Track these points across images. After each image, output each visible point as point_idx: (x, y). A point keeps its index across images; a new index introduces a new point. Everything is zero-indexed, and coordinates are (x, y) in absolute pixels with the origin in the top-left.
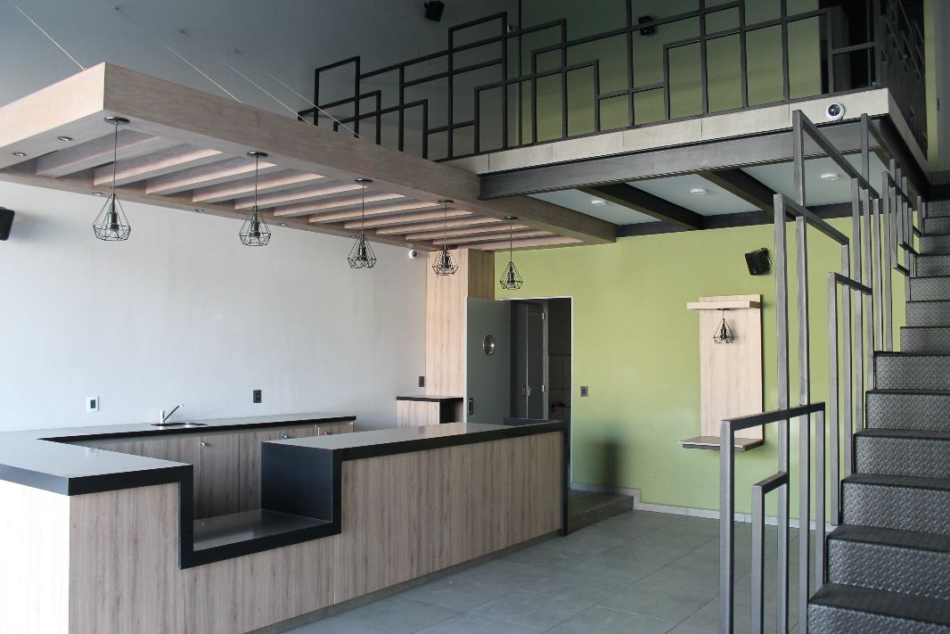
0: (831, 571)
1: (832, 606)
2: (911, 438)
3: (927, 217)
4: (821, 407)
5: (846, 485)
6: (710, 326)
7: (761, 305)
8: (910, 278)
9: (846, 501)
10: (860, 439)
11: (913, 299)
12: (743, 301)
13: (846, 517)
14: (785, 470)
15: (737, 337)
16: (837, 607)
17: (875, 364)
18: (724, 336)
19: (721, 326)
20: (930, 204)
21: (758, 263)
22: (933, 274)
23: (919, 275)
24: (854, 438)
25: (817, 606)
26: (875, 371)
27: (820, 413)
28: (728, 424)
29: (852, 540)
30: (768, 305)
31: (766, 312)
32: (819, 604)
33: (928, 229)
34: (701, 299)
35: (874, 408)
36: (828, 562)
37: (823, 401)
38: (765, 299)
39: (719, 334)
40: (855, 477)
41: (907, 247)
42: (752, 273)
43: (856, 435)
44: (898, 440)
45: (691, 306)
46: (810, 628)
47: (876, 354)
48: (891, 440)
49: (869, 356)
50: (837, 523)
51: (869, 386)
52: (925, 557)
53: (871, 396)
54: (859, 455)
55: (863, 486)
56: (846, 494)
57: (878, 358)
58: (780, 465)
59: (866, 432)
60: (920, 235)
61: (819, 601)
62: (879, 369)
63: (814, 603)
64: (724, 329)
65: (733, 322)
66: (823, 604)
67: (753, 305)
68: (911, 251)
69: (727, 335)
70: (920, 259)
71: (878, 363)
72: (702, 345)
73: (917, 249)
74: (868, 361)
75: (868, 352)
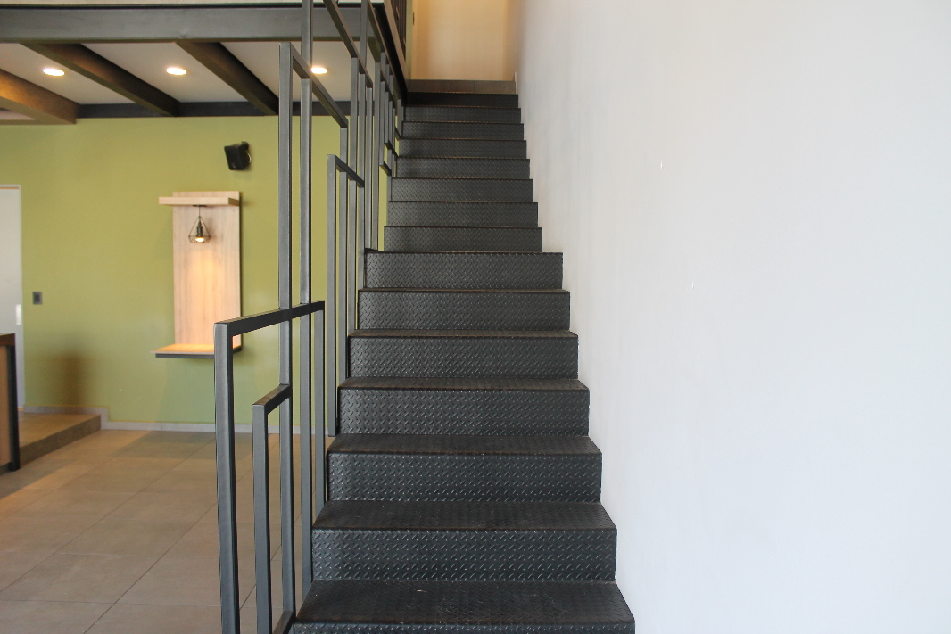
0: (332, 488)
1: (337, 529)
2: (405, 337)
3: (405, 121)
4: (320, 306)
5: (344, 392)
6: (185, 224)
7: (239, 203)
8: (392, 178)
9: (344, 409)
10: (354, 341)
11: (394, 199)
12: (222, 198)
13: (344, 426)
14: (287, 382)
15: (215, 237)
16: (343, 529)
17: (365, 262)
18: (200, 234)
19: (197, 225)
20: (408, 109)
21: (238, 158)
22: (412, 175)
23: (399, 176)
24: (348, 340)
25: (321, 531)
26: (365, 268)
27: (319, 313)
28: (225, 327)
29: (353, 452)
30: (247, 204)
31: (245, 210)
32: (324, 529)
33: (406, 133)
34: (175, 193)
35: (366, 308)
36: (328, 479)
37: (322, 299)
38: (245, 197)
39: (194, 232)
40: (350, 382)
41: (390, 146)
42: (231, 168)
43: (350, 337)
44: (392, 341)
45: (164, 200)
46: (315, 556)
47: (367, 251)
48: (385, 341)
49: (360, 252)
50: (334, 434)
51: (360, 286)
52: (433, 461)
53: (363, 295)
54: (354, 358)
55: (361, 391)
56: (344, 401)
57: (369, 255)
58: (282, 376)
59: (359, 333)
60: (401, 138)
61: (323, 525)
62: (369, 267)
63: (318, 528)
64: (200, 228)
65: (211, 220)
66: (327, 529)
67: (232, 202)
68: (394, 152)
69: (205, 232)
70: (400, 161)
71: (369, 261)
72: (176, 244)
73: (397, 151)
74: (360, 258)
75: (360, 249)
